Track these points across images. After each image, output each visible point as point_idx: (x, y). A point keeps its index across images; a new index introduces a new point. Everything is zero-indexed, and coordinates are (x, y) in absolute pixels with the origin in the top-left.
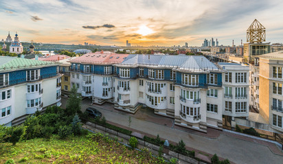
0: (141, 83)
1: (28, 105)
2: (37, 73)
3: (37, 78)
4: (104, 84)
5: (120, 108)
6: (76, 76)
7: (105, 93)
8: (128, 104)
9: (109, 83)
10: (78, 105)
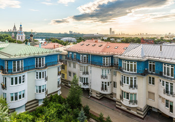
0: (152, 81)
1: (37, 90)
2: (43, 61)
3: (43, 65)
4: (102, 77)
5: (122, 107)
6: (72, 65)
7: (104, 87)
8: (135, 106)
9: (109, 77)
10: (78, 97)
